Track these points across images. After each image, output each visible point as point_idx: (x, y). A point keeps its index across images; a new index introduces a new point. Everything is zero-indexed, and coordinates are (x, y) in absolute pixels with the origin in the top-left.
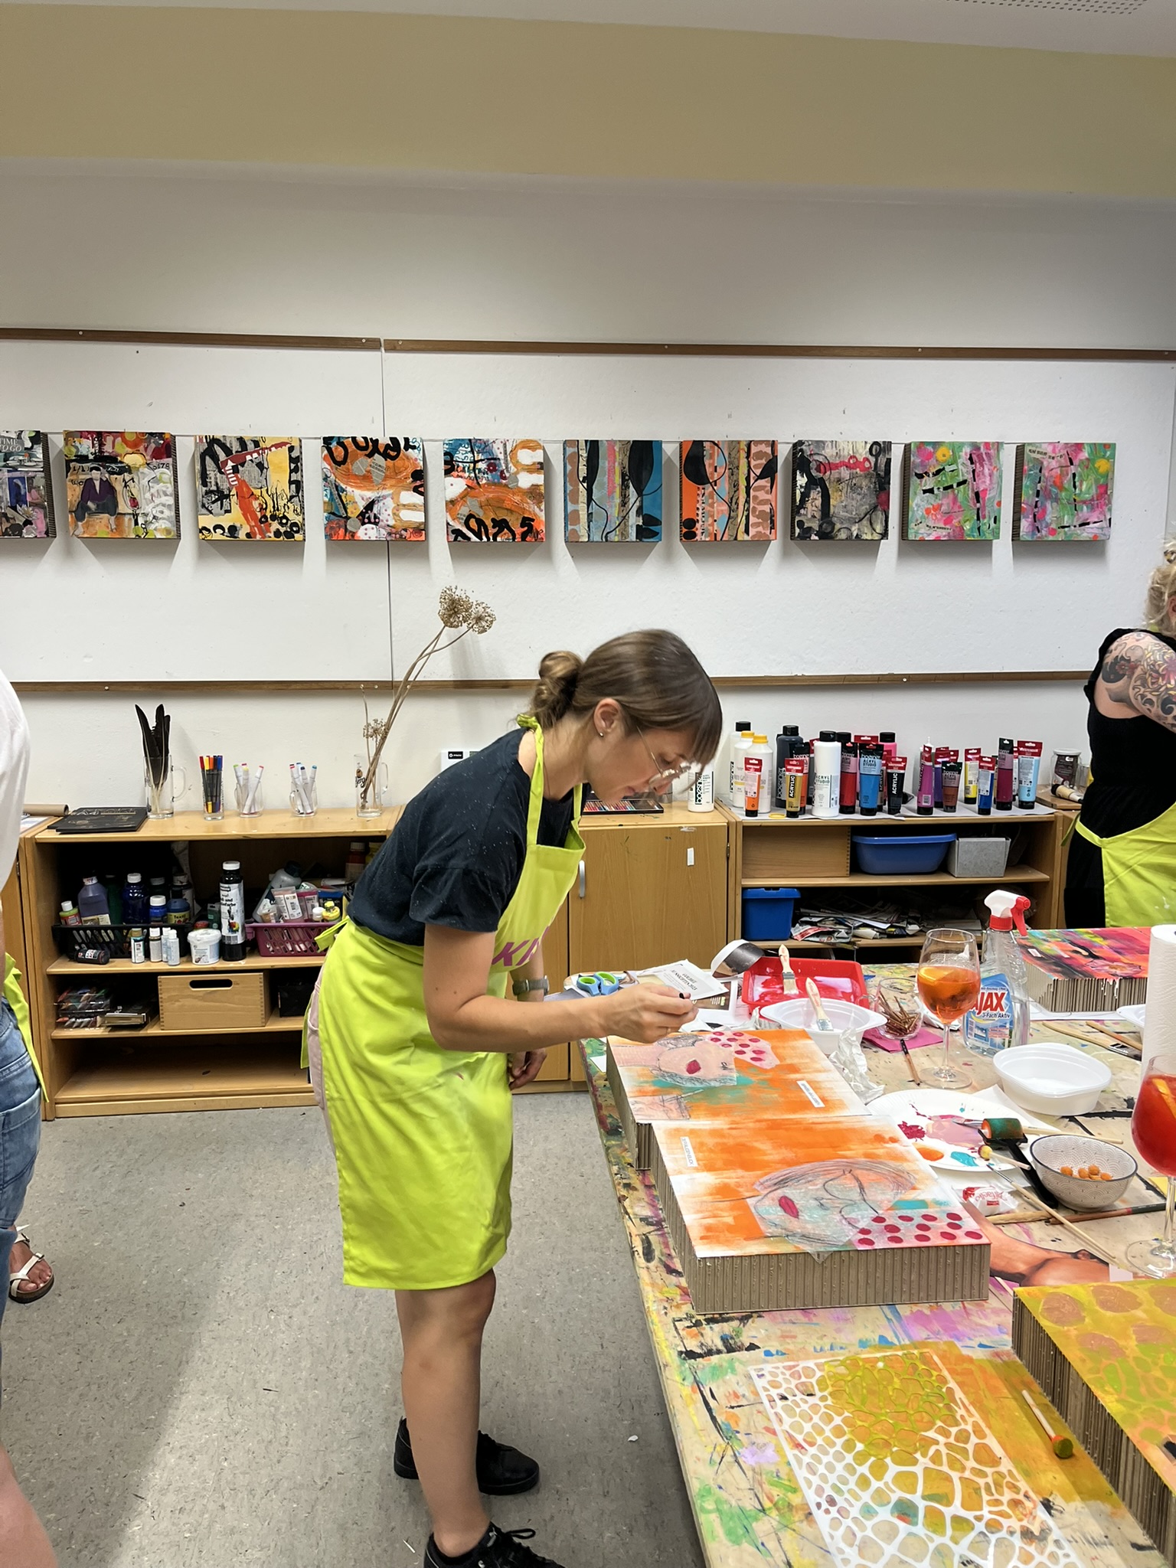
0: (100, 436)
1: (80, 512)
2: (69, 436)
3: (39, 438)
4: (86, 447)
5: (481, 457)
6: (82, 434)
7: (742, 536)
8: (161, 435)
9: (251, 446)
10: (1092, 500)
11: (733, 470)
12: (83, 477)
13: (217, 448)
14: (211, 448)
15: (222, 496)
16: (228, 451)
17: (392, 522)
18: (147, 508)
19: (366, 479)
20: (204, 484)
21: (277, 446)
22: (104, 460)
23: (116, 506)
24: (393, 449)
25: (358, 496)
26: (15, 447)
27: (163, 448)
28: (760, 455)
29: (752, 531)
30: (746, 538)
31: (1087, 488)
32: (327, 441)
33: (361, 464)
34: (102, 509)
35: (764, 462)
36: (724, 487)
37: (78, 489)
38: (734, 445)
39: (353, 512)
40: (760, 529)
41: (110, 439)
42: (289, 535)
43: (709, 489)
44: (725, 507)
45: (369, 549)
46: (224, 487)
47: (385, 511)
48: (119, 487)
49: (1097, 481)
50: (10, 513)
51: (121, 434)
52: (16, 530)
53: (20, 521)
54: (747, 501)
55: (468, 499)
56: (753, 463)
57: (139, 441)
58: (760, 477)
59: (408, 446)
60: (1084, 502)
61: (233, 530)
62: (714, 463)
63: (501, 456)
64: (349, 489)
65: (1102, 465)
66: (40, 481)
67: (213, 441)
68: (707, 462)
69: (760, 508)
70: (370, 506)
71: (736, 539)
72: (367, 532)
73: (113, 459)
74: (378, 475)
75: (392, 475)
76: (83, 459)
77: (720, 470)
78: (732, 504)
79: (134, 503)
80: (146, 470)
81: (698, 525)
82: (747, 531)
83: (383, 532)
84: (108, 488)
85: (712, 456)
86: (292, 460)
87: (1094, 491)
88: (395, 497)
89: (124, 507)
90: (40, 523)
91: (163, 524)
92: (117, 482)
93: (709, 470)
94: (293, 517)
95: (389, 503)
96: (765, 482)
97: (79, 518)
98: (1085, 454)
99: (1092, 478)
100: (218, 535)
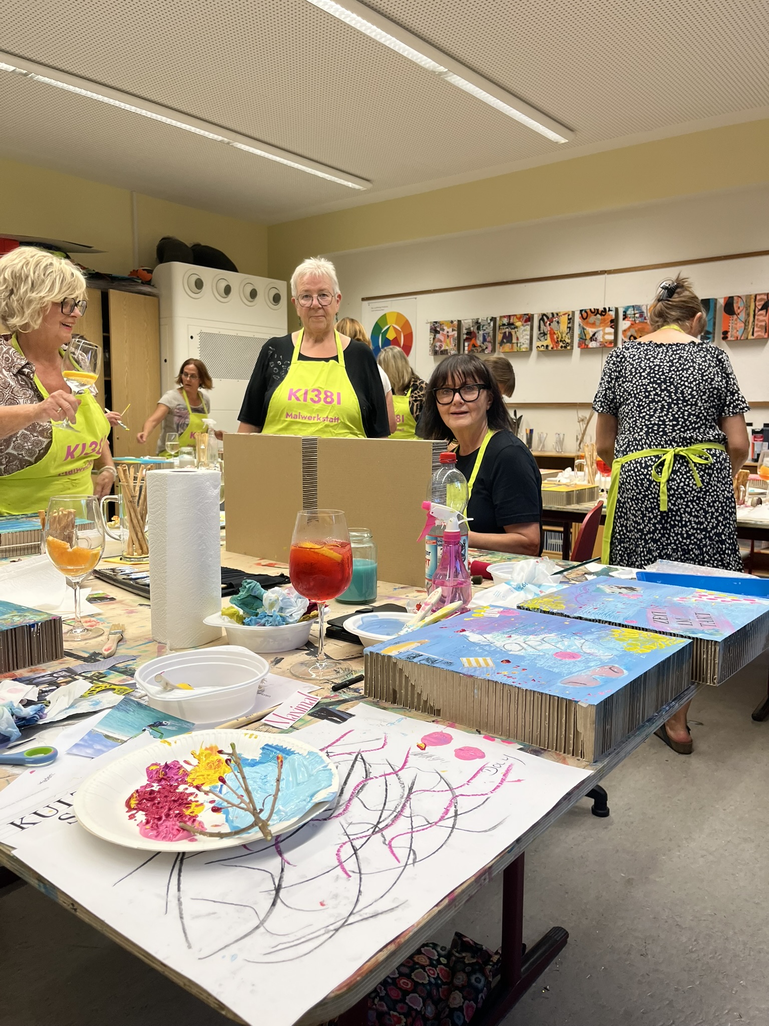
0: (509, 316)
1: (502, 343)
2: (501, 317)
3: (493, 319)
4: (505, 321)
5: (636, 312)
6: (504, 317)
7: (750, 337)
8: (527, 314)
9: (555, 315)
11: (747, 307)
12: (503, 331)
13: (545, 317)
14: (543, 317)
15: (545, 334)
16: (548, 318)
17: (602, 340)
18: (521, 340)
19: (593, 325)
20: (540, 330)
21: (564, 314)
22: (510, 324)
23: (512, 340)
24: (604, 312)
25: (590, 331)
26: (485, 323)
27: (529, 319)
28: (761, 300)
29: (755, 334)
30: (752, 337)
32: (581, 311)
33: (592, 319)
34: (507, 342)
35: (763, 303)
36: (742, 316)
37: (502, 335)
38: (748, 297)
39: (588, 337)
40: (760, 333)
41: (512, 317)
42: (565, 347)
43: (735, 317)
44: (743, 325)
45: (594, 351)
46: (546, 331)
47: (599, 337)
48: (513, 334)
50: (482, 345)
51: (515, 315)
52: (483, 350)
53: (484, 347)
54: (754, 321)
55: (631, 329)
56: (757, 304)
57: (520, 317)
58: (761, 309)
59: (609, 310)
61: (547, 346)
62: (738, 306)
63: (645, 311)
64: (587, 329)
66: (491, 334)
67: (544, 315)
68: (735, 305)
69: (760, 324)
70: (594, 335)
71: (747, 339)
72: (592, 345)
73: (513, 324)
74: (598, 323)
75: (603, 322)
76: (504, 325)
77: (741, 308)
78: (746, 323)
79: (518, 339)
80: (522, 327)
81: (729, 334)
82: (753, 335)
83: (598, 344)
84: (510, 333)
85: (737, 302)
86: (569, 319)
88: (603, 330)
89: (514, 341)
90: (490, 348)
91: (525, 346)
92: (513, 332)
93: (736, 308)
94: (568, 341)
95: (601, 333)
96: (763, 312)
97: (501, 345)
100: (542, 349)
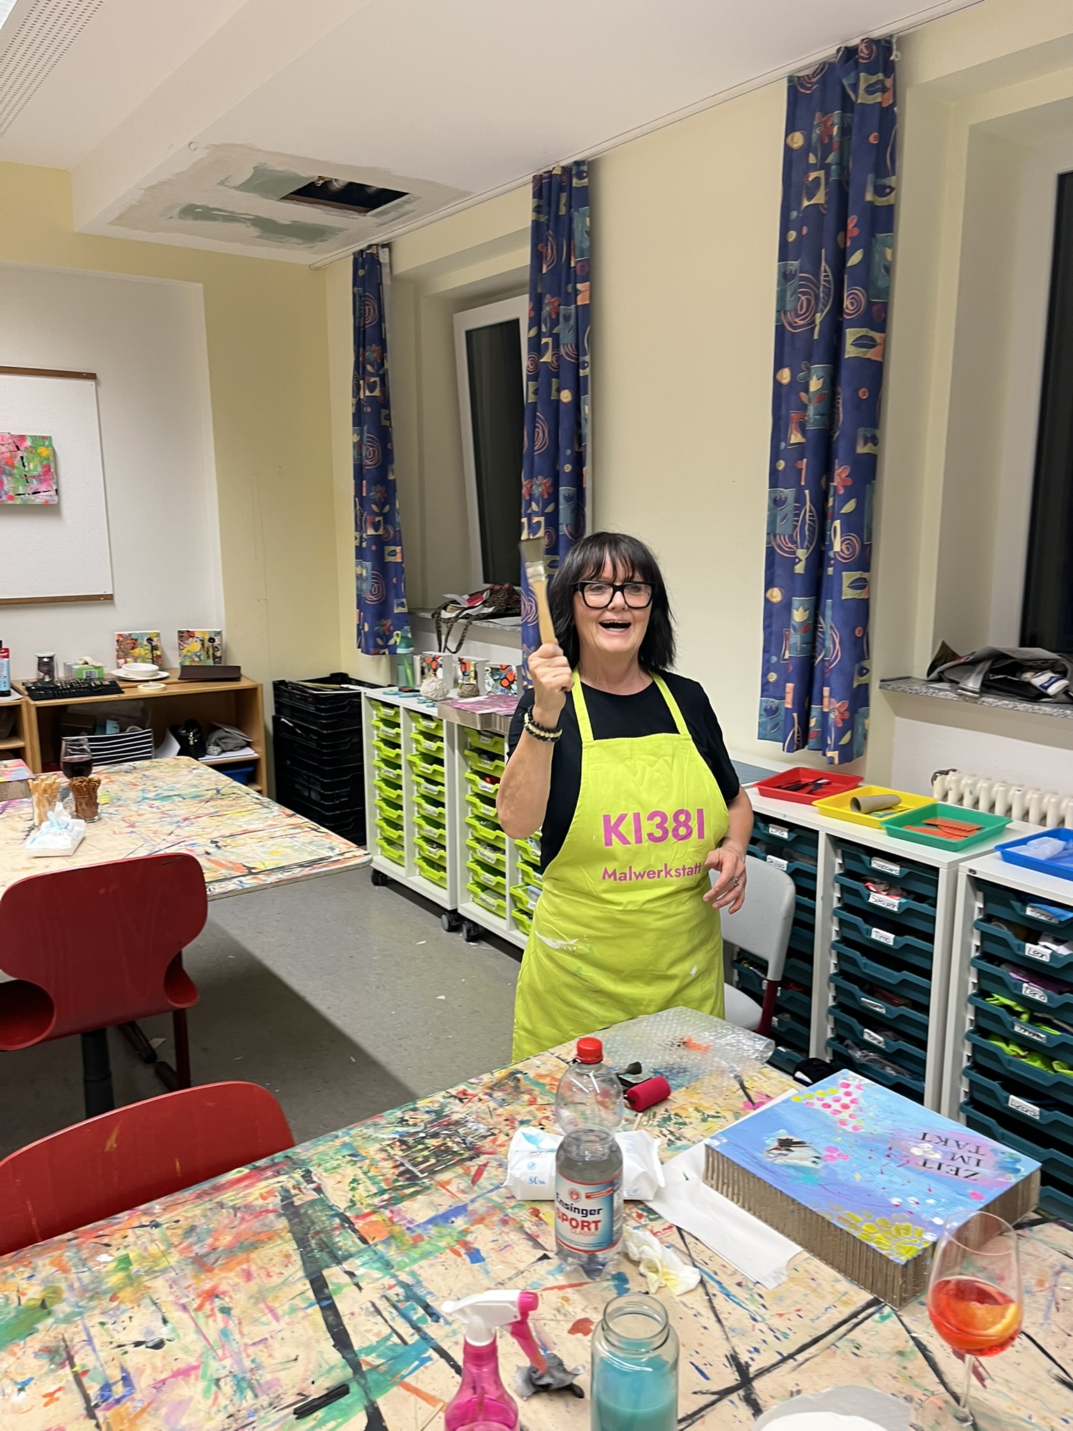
10: (39, 476)
31: (34, 467)
49: (41, 462)
60: (34, 477)
65: (44, 451)
87: (40, 469)
98: (28, 443)
99: (37, 460)
